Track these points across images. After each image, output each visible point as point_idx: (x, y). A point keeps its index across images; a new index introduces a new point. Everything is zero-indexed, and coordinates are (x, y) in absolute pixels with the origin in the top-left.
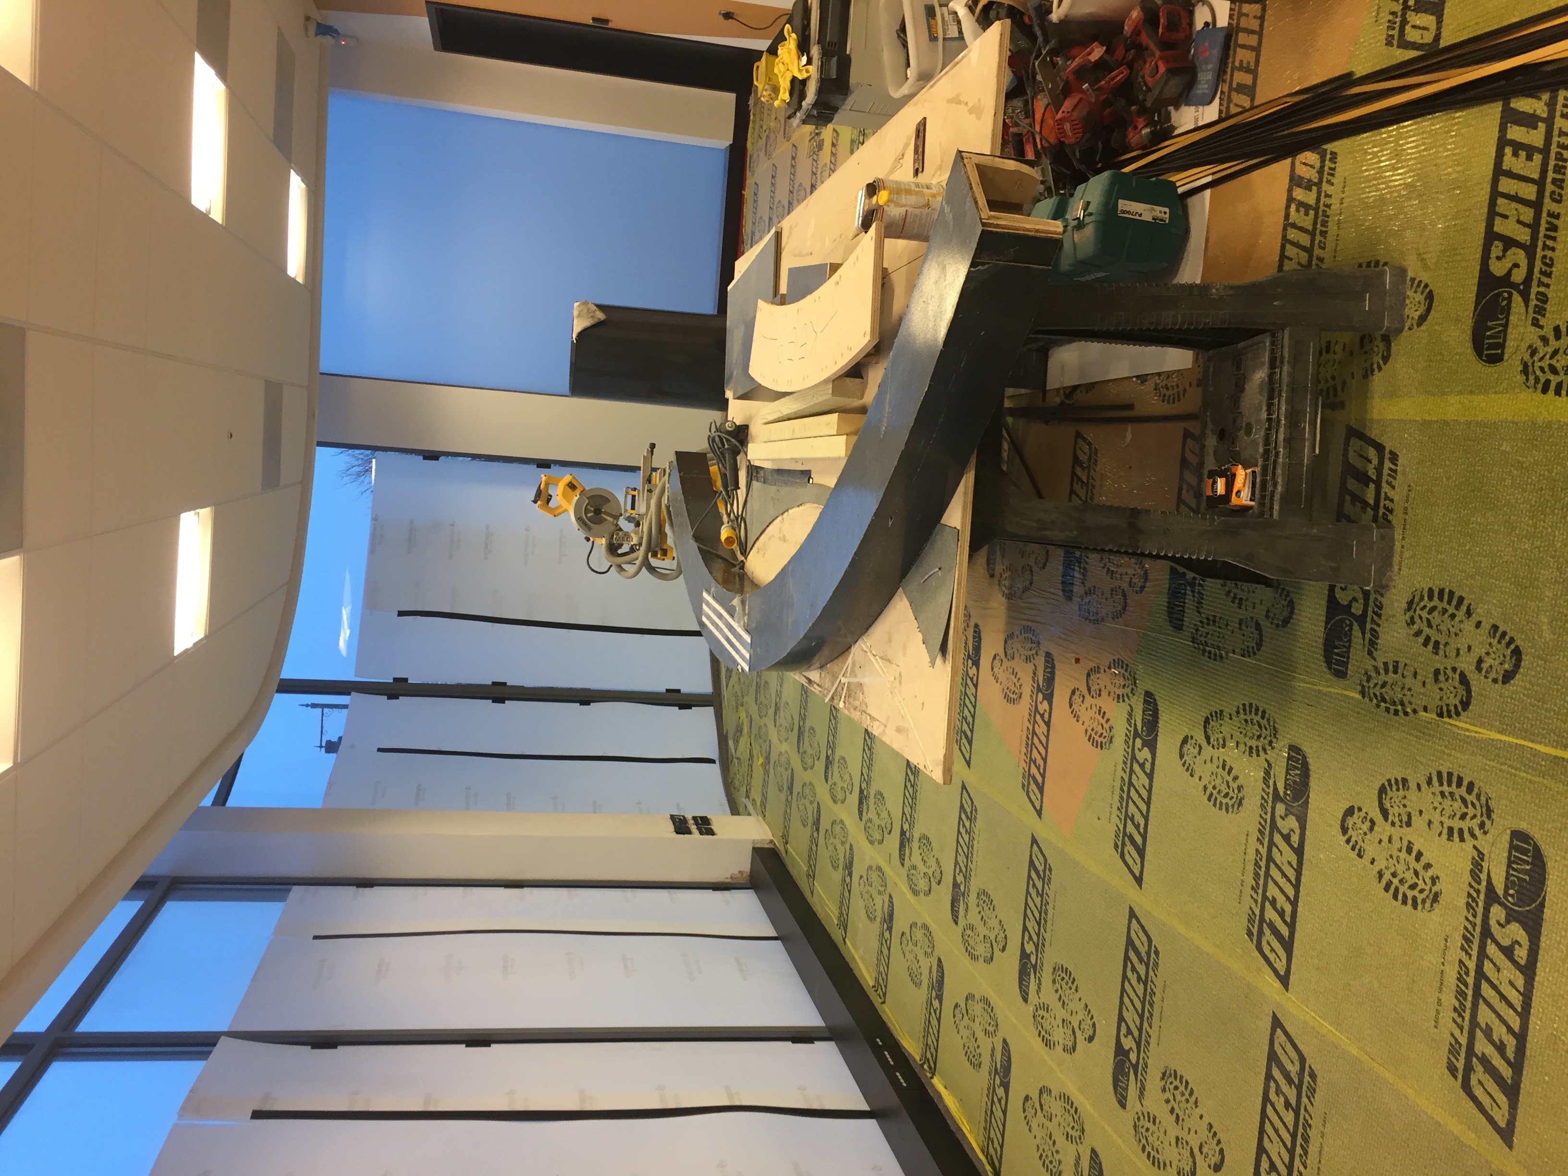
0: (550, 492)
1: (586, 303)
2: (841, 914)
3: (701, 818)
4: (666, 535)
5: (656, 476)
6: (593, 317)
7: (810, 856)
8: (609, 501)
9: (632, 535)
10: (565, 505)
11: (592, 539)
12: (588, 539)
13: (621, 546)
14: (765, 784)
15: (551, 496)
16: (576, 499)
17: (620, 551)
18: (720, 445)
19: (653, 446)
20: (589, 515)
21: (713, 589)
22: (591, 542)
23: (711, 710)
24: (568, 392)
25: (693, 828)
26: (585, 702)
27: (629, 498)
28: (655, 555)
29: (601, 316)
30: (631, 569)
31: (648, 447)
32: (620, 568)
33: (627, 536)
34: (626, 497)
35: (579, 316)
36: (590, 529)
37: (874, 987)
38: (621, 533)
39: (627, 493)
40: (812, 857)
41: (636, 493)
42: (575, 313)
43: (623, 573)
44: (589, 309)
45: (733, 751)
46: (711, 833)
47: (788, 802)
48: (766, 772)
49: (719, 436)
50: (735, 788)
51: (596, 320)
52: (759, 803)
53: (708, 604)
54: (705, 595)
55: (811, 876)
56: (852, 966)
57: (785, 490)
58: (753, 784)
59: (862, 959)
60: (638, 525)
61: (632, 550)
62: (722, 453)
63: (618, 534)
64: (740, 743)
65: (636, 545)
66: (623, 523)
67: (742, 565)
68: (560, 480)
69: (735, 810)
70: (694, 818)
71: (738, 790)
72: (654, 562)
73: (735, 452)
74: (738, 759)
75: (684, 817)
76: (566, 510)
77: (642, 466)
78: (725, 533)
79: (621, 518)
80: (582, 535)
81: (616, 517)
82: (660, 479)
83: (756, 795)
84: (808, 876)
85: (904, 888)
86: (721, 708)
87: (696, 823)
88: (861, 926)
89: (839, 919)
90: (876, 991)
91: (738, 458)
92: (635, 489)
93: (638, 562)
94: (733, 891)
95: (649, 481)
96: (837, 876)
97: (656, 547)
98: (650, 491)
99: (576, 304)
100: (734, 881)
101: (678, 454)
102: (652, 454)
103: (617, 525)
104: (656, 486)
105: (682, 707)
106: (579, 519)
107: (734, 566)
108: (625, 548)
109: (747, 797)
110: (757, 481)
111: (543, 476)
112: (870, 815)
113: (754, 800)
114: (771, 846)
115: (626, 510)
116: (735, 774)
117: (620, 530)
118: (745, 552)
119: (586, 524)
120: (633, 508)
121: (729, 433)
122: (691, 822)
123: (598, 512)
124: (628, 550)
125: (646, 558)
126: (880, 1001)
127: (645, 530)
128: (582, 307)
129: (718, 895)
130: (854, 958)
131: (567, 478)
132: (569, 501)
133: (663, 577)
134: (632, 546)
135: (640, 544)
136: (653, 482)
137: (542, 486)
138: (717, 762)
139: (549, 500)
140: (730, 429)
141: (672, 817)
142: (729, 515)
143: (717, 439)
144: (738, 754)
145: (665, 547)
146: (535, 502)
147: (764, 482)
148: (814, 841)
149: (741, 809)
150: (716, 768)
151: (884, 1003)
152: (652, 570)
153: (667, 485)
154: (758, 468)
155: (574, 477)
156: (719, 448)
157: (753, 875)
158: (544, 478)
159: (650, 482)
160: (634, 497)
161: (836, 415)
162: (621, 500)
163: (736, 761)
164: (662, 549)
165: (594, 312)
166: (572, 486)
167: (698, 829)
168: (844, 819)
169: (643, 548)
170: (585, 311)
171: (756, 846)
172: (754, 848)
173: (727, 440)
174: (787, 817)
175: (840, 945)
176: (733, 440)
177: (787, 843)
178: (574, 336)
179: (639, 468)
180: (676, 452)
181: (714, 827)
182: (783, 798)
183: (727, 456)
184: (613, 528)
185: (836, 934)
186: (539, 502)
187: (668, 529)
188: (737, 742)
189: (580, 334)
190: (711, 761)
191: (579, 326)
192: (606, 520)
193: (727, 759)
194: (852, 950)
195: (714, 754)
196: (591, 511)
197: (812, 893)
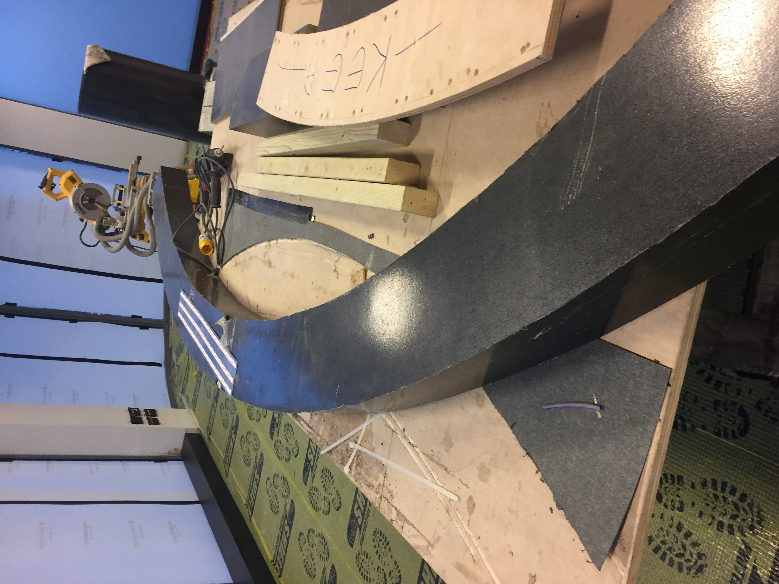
0: (55, 181)
1: (96, 46)
2: (250, 498)
3: (150, 410)
4: (144, 224)
5: (140, 180)
6: (100, 57)
7: (227, 449)
8: (102, 194)
9: (118, 221)
10: (65, 193)
11: (85, 220)
12: (82, 220)
13: (108, 228)
14: (197, 389)
15: (55, 185)
16: (75, 189)
17: (107, 232)
18: (206, 167)
19: (139, 158)
20: (84, 202)
21: (191, 294)
22: (84, 223)
23: (161, 330)
24: (76, 111)
25: (144, 418)
26: (74, 321)
27: (118, 192)
28: (134, 237)
29: (107, 57)
30: (115, 245)
31: (135, 158)
32: (106, 244)
33: (114, 222)
34: (115, 191)
35: (90, 55)
36: (84, 213)
37: (273, 561)
38: (109, 219)
39: (116, 188)
40: (229, 450)
41: (123, 189)
42: (87, 52)
43: (108, 248)
44: (98, 51)
45: (175, 360)
46: (156, 422)
47: (213, 408)
48: (199, 382)
49: (207, 160)
50: (174, 385)
51: (104, 60)
52: (191, 400)
53: (185, 304)
54: (182, 294)
55: (228, 463)
56: (255, 538)
57: (274, 220)
58: (188, 386)
59: (265, 537)
60: (123, 214)
61: (117, 232)
62: (207, 175)
63: (106, 219)
64: (181, 356)
65: (120, 229)
66: (111, 211)
67: (217, 272)
68: (64, 173)
69: (174, 405)
70: (146, 410)
71: (177, 387)
72: (133, 242)
73: (219, 175)
74: (178, 366)
75: (138, 409)
76: (66, 197)
77: (130, 169)
78: (202, 242)
79: (110, 208)
80: (77, 217)
81: (106, 207)
82: (143, 184)
83: (190, 392)
84: (225, 462)
85: (306, 502)
86: (169, 330)
87: (147, 414)
88: (265, 513)
89: (247, 501)
90: (274, 565)
91: (222, 179)
92: (122, 186)
93: (121, 241)
94: (169, 462)
95: (134, 183)
96: (249, 471)
97: (136, 232)
98: (134, 191)
99: (88, 46)
100: (171, 455)
101: (162, 168)
102: (138, 164)
103: (106, 212)
104: (140, 188)
105: (142, 328)
106: (76, 205)
107: (210, 272)
108: (112, 230)
109: (183, 393)
110: (240, 203)
111: (49, 169)
112: (280, 438)
113: (187, 397)
114: (198, 432)
115: (114, 200)
116: (175, 375)
117: (109, 216)
118: (221, 261)
119: (81, 209)
120: (120, 199)
121: (216, 159)
122: (143, 413)
123: (92, 201)
124: (113, 231)
125: (127, 240)
126: (278, 574)
127: (129, 219)
128: (92, 49)
129: (158, 466)
130: (257, 533)
131: (69, 173)
132: (69, 189)
133: (139, 254)
134: (117, 229)
135: (124, 228)
136: (137, 184)
137: (48, 177)
138: (163, 365)
139: (52, 188)
140: (218, 156)
141: (130, 409)
142: (206, 226)
143: (204, 162)
144: (179, 363)
145: (143, 233)
146: (41, 187)
147: (248, 207)
148: (232, 440)
149: (179, 404)
150: (161, 370)
151: (280, 576)
152: (131, 248)
153: (150, 190)
154: (241, 194)
155: (75, 173)
156: (205, 171)
157: (183, 451)
158: (50, 171)
159: (135, 185)
160: (121, 192)
161: (386, 161)
162: (111, 193)
163: (176, 367)
164: (140, 234)
165: (102, 54)
166: (72, 179)
167: (148, 419)
168: (257, 432)
169: (125, 233)
170: (95, 52)
171: (187, 432)
172: (186, 434)
173: (214, 164)
174: (211, 416)
175: (247, 519)
176: (220, 165)
177: (210, 434)
178: (85, 69)
179: (127, 171)
180: (162, 166)
181: (160, 418)
182: (210, 403)
183: (212, 178)
184: (102, 214)
185: (245, 512)
186: (44, 189)
187: (146, 220)
188: (178, 355)
189: (90, 69)
190: (160, 365)
191: (88, 62)
192: (97, 208)
193: (170, 364)
194: (257, 528)
195: (161, 360)
196: (86, 200)
197: (227, 475)
